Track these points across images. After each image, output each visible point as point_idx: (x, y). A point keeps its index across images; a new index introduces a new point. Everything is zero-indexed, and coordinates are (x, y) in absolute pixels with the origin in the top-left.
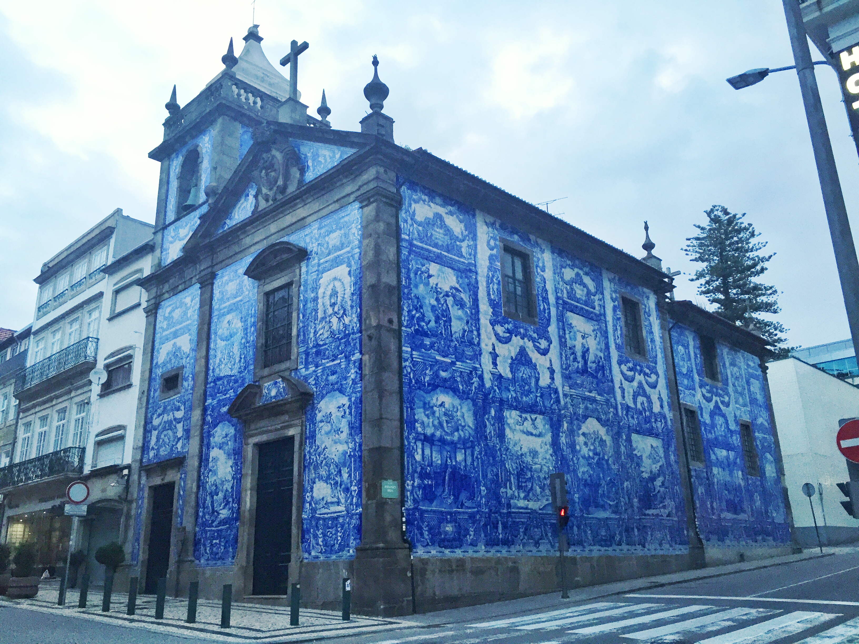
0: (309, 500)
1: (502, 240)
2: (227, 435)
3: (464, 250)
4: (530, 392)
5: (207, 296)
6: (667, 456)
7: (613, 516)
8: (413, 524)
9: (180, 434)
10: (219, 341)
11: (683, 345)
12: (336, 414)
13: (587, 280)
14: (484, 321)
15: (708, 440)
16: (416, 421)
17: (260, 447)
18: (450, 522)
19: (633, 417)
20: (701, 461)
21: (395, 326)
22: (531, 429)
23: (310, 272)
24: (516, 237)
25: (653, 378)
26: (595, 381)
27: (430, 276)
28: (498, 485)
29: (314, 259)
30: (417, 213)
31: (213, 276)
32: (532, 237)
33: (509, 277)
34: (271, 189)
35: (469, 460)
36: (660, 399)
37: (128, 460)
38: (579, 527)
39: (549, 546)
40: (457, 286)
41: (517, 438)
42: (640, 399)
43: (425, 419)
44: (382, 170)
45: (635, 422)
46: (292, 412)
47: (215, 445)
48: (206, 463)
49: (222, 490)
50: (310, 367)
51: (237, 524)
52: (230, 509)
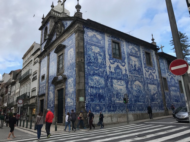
0: (66, 102)
1: (112, 40)
2: (52, 88)
3: (101, 43)
4: (120, 75)
5: (49, 58)
6: (158, 89)
7: (143, 104)
8: (88, 107)
9: (45, 89)
10: (51, 68)
11: (163, 63)
12: (71, 82)
13: (135, 48)
14: (107, 59)
15: (169, 85)
16: (89, 83)
17: (58, 90)
18: (98, 106)
19: (148, 80)
20: (168, 90)
21: (83, 61)
22: (120, 84)
23: (66, 50)
24: (116, 39)
25: (154, 71)
26: (138, 72)
27: (92, 49)
28: (111, 98)
29: (67, 47)
30: (89, 34)
31: (49, 54)
32: (120, 39)
33: (114, 49)
34: (58, 33)
35: (103, 92)
36: (156, 76)
37: (36, 95)
38: (134, 107)
39: (125, 111)
40: (100, 51)
41: (116, 86)
42: (150, 76)
43: (91, 82)
44: (79, 25)
45: (149, 81)
46: (63, 82)
47: (50, 91)
48: (49, 95)
49: (52, 100)
50: (66, 72)
51: (54, 108)
52: (53, 104)
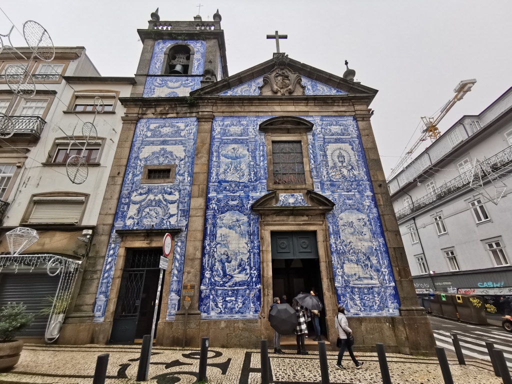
0: (340, 274)
2: (238, 221)
5: (206, 128)
9: (174, 212)
10: (222, 158)
12: (357, 223)
17: (271, 233)
23: (316, 140)
29: (319, 134)
31: (212, 118)
34: (282, 88)
37: (90, 222)
46: (312, 216)
47: (223, 225)
48: (212, 237)
49: (236, 260)
50: (326, 191)
51: (258, 286)
52: (247, 274)
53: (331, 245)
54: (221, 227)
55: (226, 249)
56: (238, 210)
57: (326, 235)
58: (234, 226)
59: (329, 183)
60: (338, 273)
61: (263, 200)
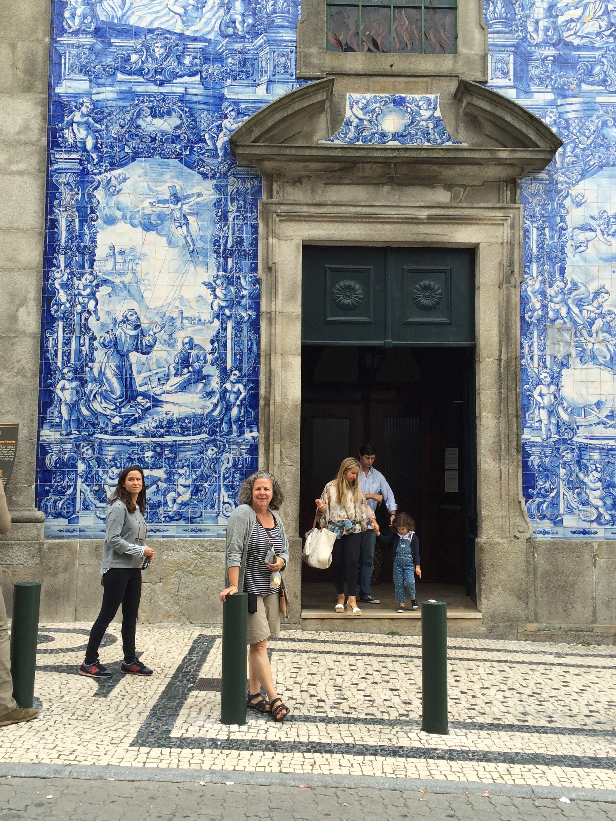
46: (465, 186)
47: (119, 214)
48: (78, 258)
49: (170, 342)
50: (533, 88)
51: (248, 436)
52: (210, 394)
53: (524, 300)
54: (110, 221)
55: (134, 305)
56: (179, 156)
57: (511, 264)
58: (161, 217)
59: (550, 52)
60: (538, 398)
61: (278, 116)
